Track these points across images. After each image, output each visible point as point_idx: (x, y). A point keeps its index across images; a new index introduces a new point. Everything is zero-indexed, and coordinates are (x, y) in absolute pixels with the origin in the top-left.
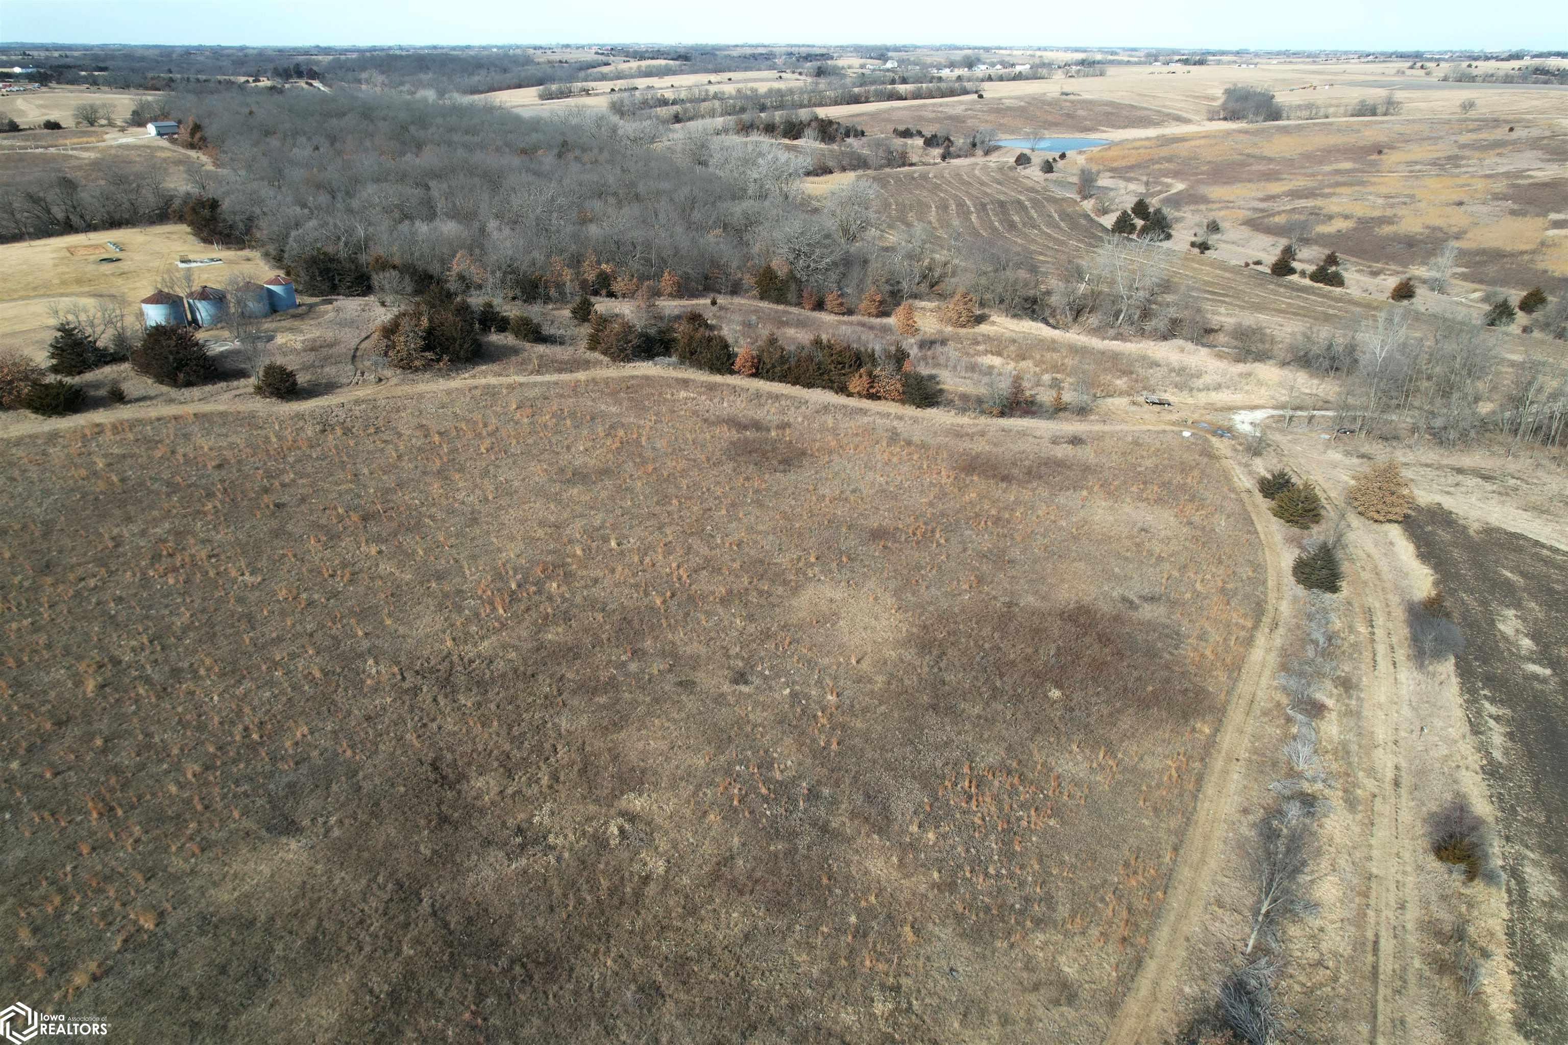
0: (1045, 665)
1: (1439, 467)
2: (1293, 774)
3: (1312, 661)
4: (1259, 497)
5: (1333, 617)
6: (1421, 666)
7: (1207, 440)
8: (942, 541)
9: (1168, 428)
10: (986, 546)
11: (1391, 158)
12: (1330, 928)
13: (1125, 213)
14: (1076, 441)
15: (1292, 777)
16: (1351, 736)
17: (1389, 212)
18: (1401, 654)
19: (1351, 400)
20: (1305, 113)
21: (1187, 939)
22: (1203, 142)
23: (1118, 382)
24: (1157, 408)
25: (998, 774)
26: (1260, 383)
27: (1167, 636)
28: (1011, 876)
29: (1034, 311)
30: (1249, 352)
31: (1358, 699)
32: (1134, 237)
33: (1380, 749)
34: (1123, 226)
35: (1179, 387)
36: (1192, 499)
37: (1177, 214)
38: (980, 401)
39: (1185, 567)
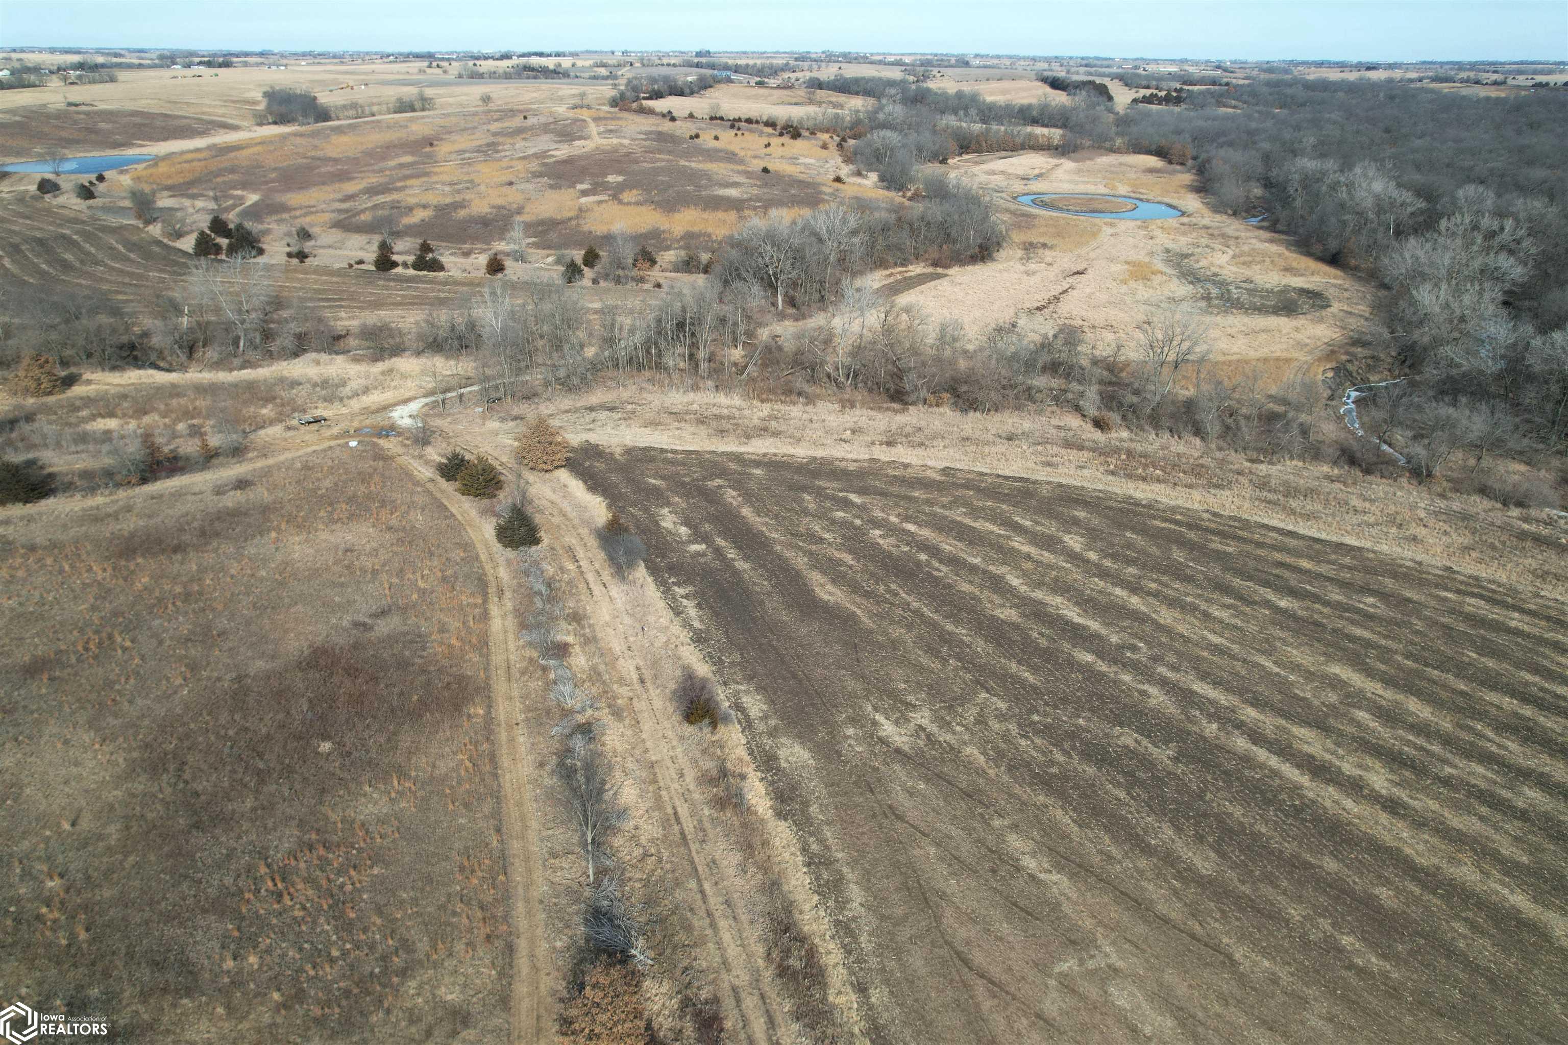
0: (303, 723)
1: (576, 410)
2: (566, 713)
3: (542, 612)
4: (443, 483)
5: (545, 565)
6: (623, 579)
7: (375, 445)
8: (128, 644)
9: (333, 443)
10: (185, 630)
11: (443, 149)
12: (641, 822)
13: (202, 233)
14: (242, 484)
15: (566, 716)
16: (596, 660)
17: (458, 198)
18: (606, 575)
19: (488, 372)
20: (352, 113)
21: (541, 902)
22: (259, 149)
23: (264, 411)
24: (315, 427)
25: (299, 855)
26: (404, 377)
27: (411, 642)
28: (357, 947)
29: (136, 358)
30: (382, 349)
31: (590, 626)
32: (223, 257)
33: (621, 660)
34: (205, 247)
35: (329, 399)
36: (383, 504)
37: (261, 227)
38: (109, 474)
39: (401, 571)
